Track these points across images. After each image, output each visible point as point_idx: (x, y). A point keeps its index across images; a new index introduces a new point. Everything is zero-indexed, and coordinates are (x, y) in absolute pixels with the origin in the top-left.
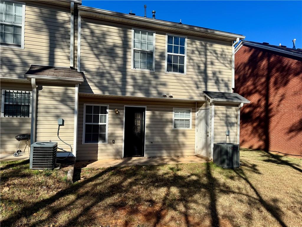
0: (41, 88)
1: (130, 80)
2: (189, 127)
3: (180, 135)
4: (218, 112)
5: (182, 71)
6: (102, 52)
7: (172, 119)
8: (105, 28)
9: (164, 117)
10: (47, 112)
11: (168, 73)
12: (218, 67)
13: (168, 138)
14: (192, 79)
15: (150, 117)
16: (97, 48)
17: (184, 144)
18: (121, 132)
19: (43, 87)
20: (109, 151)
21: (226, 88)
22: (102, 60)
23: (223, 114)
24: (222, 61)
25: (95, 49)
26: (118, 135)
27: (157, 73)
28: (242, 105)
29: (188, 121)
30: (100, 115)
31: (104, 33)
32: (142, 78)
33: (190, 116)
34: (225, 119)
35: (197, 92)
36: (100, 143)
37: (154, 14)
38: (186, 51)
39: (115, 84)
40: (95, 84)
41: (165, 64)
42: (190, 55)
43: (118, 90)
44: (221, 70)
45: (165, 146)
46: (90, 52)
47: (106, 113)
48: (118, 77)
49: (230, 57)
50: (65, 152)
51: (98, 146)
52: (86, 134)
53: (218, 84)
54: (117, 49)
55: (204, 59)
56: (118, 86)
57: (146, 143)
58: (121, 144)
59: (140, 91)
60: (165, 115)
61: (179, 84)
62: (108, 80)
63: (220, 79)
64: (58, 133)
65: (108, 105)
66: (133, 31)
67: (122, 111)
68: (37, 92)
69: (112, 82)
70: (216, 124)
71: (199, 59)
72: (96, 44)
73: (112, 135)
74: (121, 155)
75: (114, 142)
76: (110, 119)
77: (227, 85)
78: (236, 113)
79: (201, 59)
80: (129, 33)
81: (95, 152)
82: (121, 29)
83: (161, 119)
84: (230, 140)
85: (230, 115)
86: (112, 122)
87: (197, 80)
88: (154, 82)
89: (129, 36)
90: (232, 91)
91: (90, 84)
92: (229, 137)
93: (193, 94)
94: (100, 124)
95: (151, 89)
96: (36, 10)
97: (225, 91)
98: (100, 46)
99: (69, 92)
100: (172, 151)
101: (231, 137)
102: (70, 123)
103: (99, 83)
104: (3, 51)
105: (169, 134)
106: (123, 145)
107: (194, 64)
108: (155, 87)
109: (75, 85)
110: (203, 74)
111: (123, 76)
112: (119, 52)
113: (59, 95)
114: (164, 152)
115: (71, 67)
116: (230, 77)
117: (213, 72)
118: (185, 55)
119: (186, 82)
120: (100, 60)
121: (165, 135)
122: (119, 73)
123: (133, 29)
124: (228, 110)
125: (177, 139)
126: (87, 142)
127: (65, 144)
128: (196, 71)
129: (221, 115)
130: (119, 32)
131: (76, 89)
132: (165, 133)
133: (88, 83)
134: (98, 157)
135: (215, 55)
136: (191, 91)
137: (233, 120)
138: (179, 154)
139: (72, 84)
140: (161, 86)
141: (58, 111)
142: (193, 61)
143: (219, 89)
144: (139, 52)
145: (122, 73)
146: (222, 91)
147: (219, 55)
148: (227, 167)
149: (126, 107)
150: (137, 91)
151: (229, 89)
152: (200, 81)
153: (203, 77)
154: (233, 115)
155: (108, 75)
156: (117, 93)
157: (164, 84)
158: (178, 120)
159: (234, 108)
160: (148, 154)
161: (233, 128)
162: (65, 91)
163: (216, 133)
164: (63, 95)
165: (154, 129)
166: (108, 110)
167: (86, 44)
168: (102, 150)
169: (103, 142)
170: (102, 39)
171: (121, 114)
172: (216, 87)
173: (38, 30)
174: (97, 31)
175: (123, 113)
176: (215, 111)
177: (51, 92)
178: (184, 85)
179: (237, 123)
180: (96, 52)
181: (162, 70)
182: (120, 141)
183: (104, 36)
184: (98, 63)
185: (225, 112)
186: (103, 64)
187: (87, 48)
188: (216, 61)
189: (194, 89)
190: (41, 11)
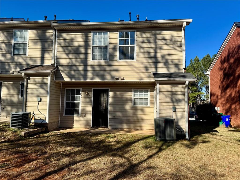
0: (29, 79)
1: (90, 69)
2: (147, 105)
3: (139, 111)
4: (163, 90)
5: (132, 58)
6: (70, 51)
7: (131, 98)
8: (73, 35)
9: (124, 97)
10: (32, 94)
11: (120, 60)
12: (167, 51)
13: (128, 113)
14: (143, 64)
15: (112, 96)
16: (67, 49)
17: (142, 120)
18: (90, 108)
19: (31, 78)
20: (81, 122)
21: (177, 69)
22: (70, 57)
23: (168, 91)
24: (171, 46)
25: (66, 50)
26: (88, 110)
27: (111, 62)
28: (187, 83)
29: (147, 100)
30: (75, 95)
31: (72, 38)
32: (99, 67)
33: (148, 95)
34: (170, 96)
35: (146, 74)
36: (75, 116)
37: (138, 17)
38: (135, 42)
39: (79, 73)
40: (66, 74)
41: (118, 54)
42: (140, 44)
43: (81, 77)
44: (171, 53)
45: (125, 120)
46: (63, 53)
47: (80, 94)
48: (81, 68)
49: (180, 40)
50: (42, 119)
51: (74, 118)
52: (66, 109)
53: (168, 66)
54: (81, 48)
55: (153, 46)
56: (81, 74)
57: (109, 117)
58: (90, 117)
59: (98, 76)
60: (125, 94)
61: (130, 69)
62: (74, 70)
63: (169, 61)
64: (38, 107)
65: (80, 88)
66: (92, 33)
67: (91, 92)
68: (27, 81)
69: (77, 72)
70: (160, 101)
71: (149, 46)
72: (67, 46)
73: (83, 110)
74: (90, 126)
75: (85, 115)
76: (82, 99)
77: (177, 66)
78: (183, 90)
79: (151, 46)
80: (89, 36)
81: (72, 122)
82: (83, 33)
83: (122, 98)
84: (176, 115)
85: (176, 93)
86: (83, 101)
87: (147, 64)
88: (108, 69)
89: (90, 38)
90: (183, 71)
91: (62, 74)
92: (175, 113)
93: (143, 76)
94: (75, 102)
95: (106, 74)
96: (35, 31)
97: (175, 72)
98: (69, 48)
99: (45, 80)
100: (132, 125)
101: (177, 113)
102: (45, 100)
103: (69, 73)
104: (18, 59)
105: (129, 110)
106: (91, 117)
107: (144, 51)
108: (109, 73)
109: (48, 75)
110: (153, 59)
111: (85, 67)
112: (82, 50)
113: (39, 82)
114: (125, 125)
115: (51, 64)
116: (181, 58)
117: (162, 56)
118: (135, 45)
119: (137, 66)
120: (69, 57)
121: (125, 111)
122: (82, 65)
123: (92, 32)
124: (173, 88)
125: (136, 115)
126: (67, 115)
127: (42, 114)
128: (147, 56)
129: (166, 93)
130: (82, 36)
131: (49, 78)
132: (125, 110)
133: (61, 73)
134: (74, 126)
135: (163, 41)
136: (141, 74)
137: (180, 97)
138: (138, 128)
139: (47, 75)
140: (114, 72)
141: (38, 93)
142: (143, 49)
143: (168, 70)
144: (97, 48)
145: (84, 64)
146: (172, 71)
147: (168, 41)
148: (160, 139)
149: (93, 89)
150: (95, 77)
151: (179, 69)
152: (150, 65)
153: (153, 61)
154: (180, 93)
155: (74, 67)
156: (80, 79)
157: (117, 70)
158: (137, 99)
159: (180, 86)
160: (110, 126)
161: (180, 104)
162: (43, 80)
163: (161, 109)
164: (42, 82)
165: (116, 106)
166: (81, 92)
167: (60, 48)
168: (76, 121)
169: (77, 115)
170: (71, 43)
171: (90, 94)
172: (165, 69)
173: (35, 43)
174: (68, 38)
175: (91, 94)
176: (159, 89)
177: (35, 81)
178: (135, 69)
179: (184, 100)
180: (67, 52)
181: (115, 59)
182: (89, 115)
183: (72, 41)
184: (68, 60)
185: (170, 90)
186: (71, 60)
187: (61, 50)
188: (165, 46)
189: (144, 71)
190: (37, 32)
